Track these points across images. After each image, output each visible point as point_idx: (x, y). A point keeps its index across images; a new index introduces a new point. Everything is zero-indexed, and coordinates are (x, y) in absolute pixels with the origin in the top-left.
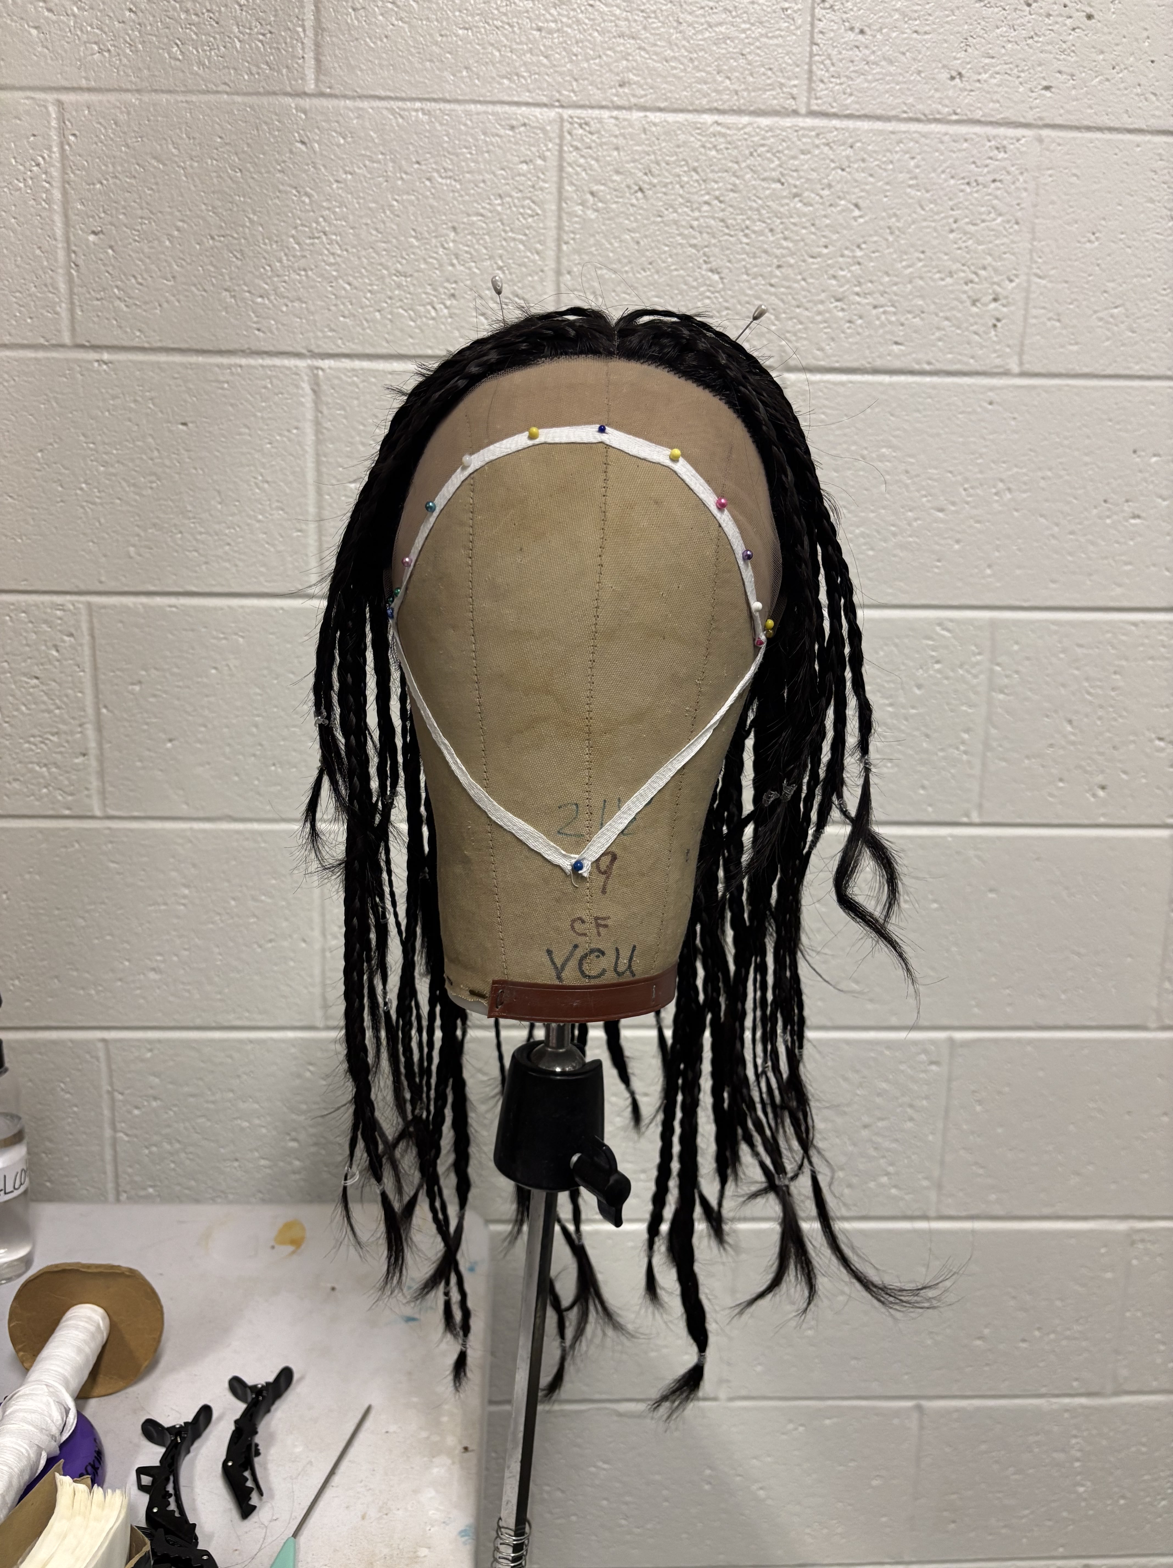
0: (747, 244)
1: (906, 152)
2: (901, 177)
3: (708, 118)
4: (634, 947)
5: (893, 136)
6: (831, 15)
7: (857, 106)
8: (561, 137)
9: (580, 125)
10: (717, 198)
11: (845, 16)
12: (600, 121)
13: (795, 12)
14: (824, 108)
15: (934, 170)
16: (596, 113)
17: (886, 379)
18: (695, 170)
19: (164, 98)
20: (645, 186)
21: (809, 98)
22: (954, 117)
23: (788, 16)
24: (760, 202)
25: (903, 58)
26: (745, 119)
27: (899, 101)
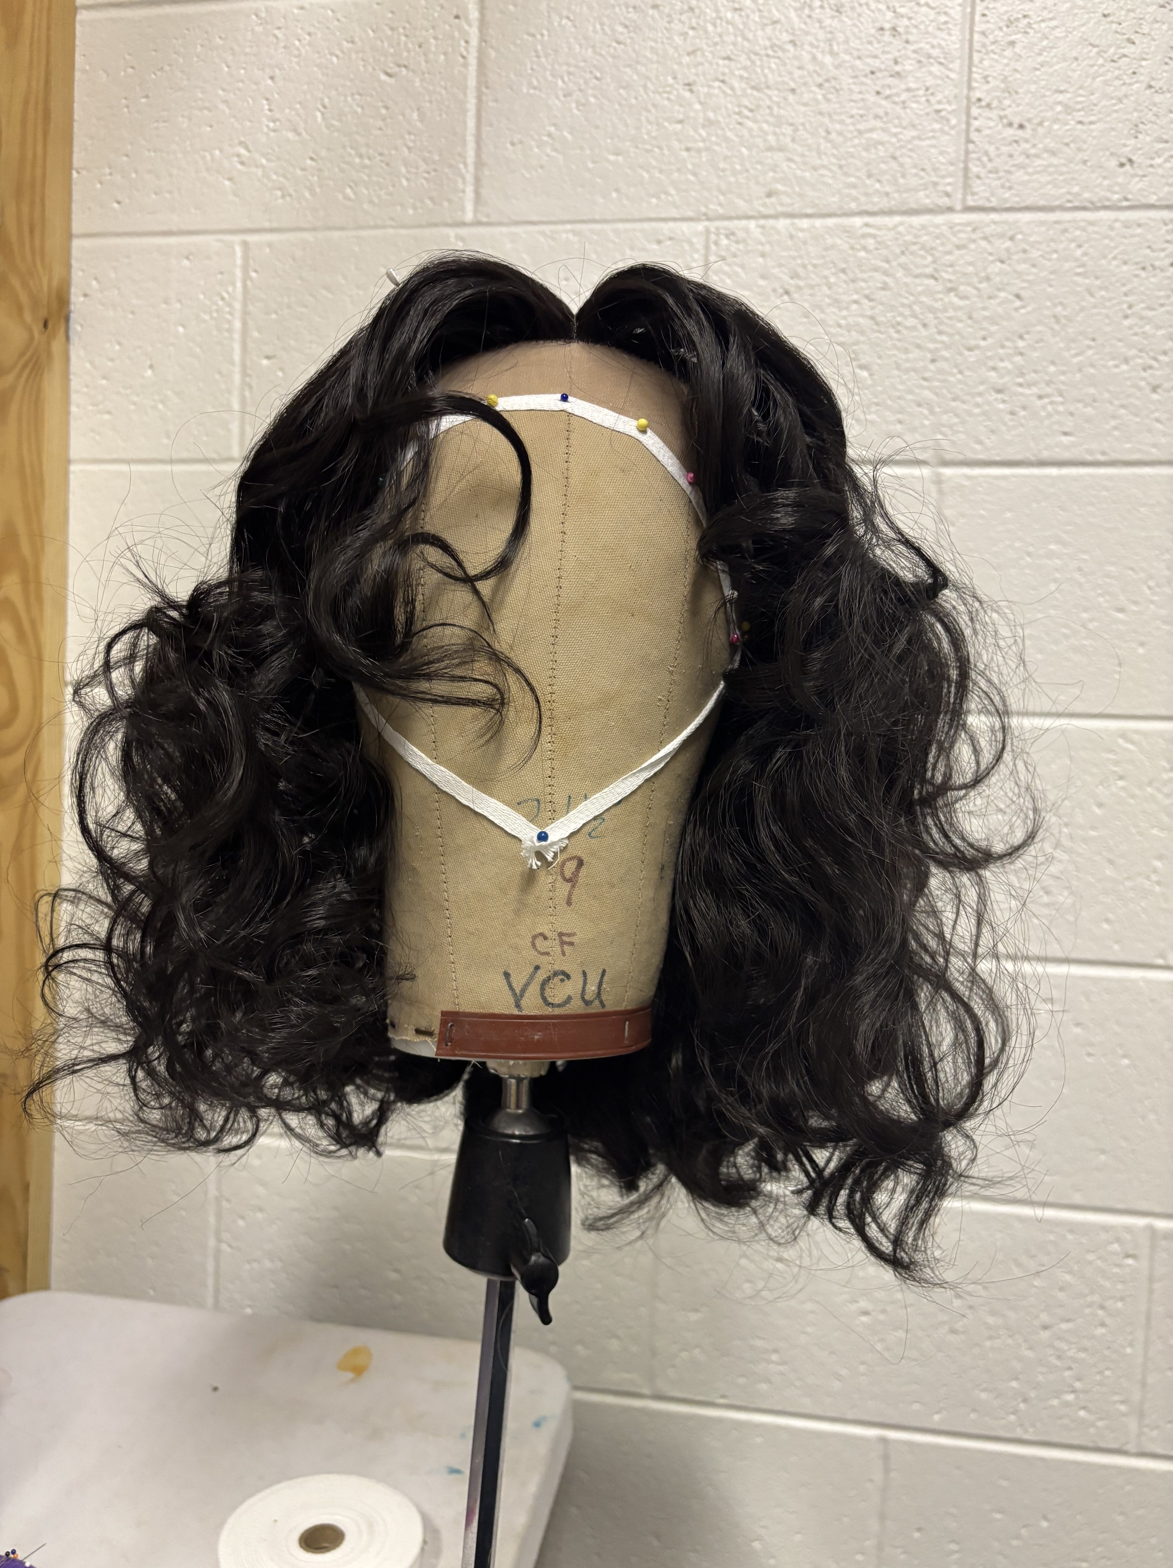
0: (899, 340)
1: (1072, 241)
2: (1067, 265)
3: (858, 221)
4: (604, 971)
5: (1058, 226)
6: (987, 113)
7: (1017, 199)
8: (707, 248)
9: (727, 236)
10: (867, 297)
11: (1002, 113)
12: (747, 230)
13: (950, 113)
14: (981, 203)
15: (1105, 257)
16: (744, 223)
17: (1053, 471)
18: (843, 271)
19: (336, 234)
20: (792, 289)
21: (965, 195)
22: (1125, 204)
23: (942, 117)
24: (912, 298)
25: (1066, 149)
26: (897, 219)
27: (1063, 190)
